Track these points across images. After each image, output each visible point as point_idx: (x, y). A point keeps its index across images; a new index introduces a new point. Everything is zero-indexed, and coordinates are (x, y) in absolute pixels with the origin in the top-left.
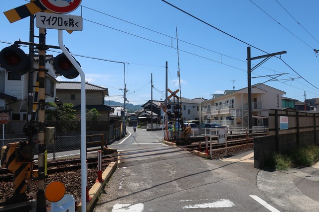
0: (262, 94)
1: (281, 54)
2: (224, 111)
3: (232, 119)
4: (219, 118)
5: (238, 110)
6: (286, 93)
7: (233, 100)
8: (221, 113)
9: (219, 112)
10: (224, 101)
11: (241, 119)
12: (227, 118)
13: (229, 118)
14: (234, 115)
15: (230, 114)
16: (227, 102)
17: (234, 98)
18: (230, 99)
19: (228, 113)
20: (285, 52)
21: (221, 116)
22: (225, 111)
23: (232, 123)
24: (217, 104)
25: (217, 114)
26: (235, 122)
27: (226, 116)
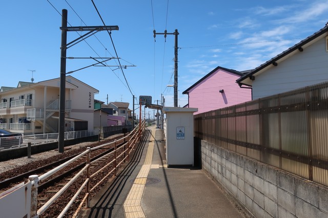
0: (72, 90)
1: (111, 30)
2: (16, 110)
3: (29, 122)
4: (8, 120)
5: (38, 110)
6: (98, 91)
7: (31, 96)
8: (12, 113)
9: (8, 111)
10: (16, 97)
11: (43, 121)
12: (20, 120)
13: (25, 120)
14: (32, 115)
15: (25, 114)
16: (23, 97)
17: (33, 92)
18: (26, 94)
19: (23, 112)
20: (116, 28)
21: (12, 117)
22: (18, 109)
23: (29, 128)
24: (5, 101)
25: (5, 114)
26: (33, 126)
27: (19, 117)
